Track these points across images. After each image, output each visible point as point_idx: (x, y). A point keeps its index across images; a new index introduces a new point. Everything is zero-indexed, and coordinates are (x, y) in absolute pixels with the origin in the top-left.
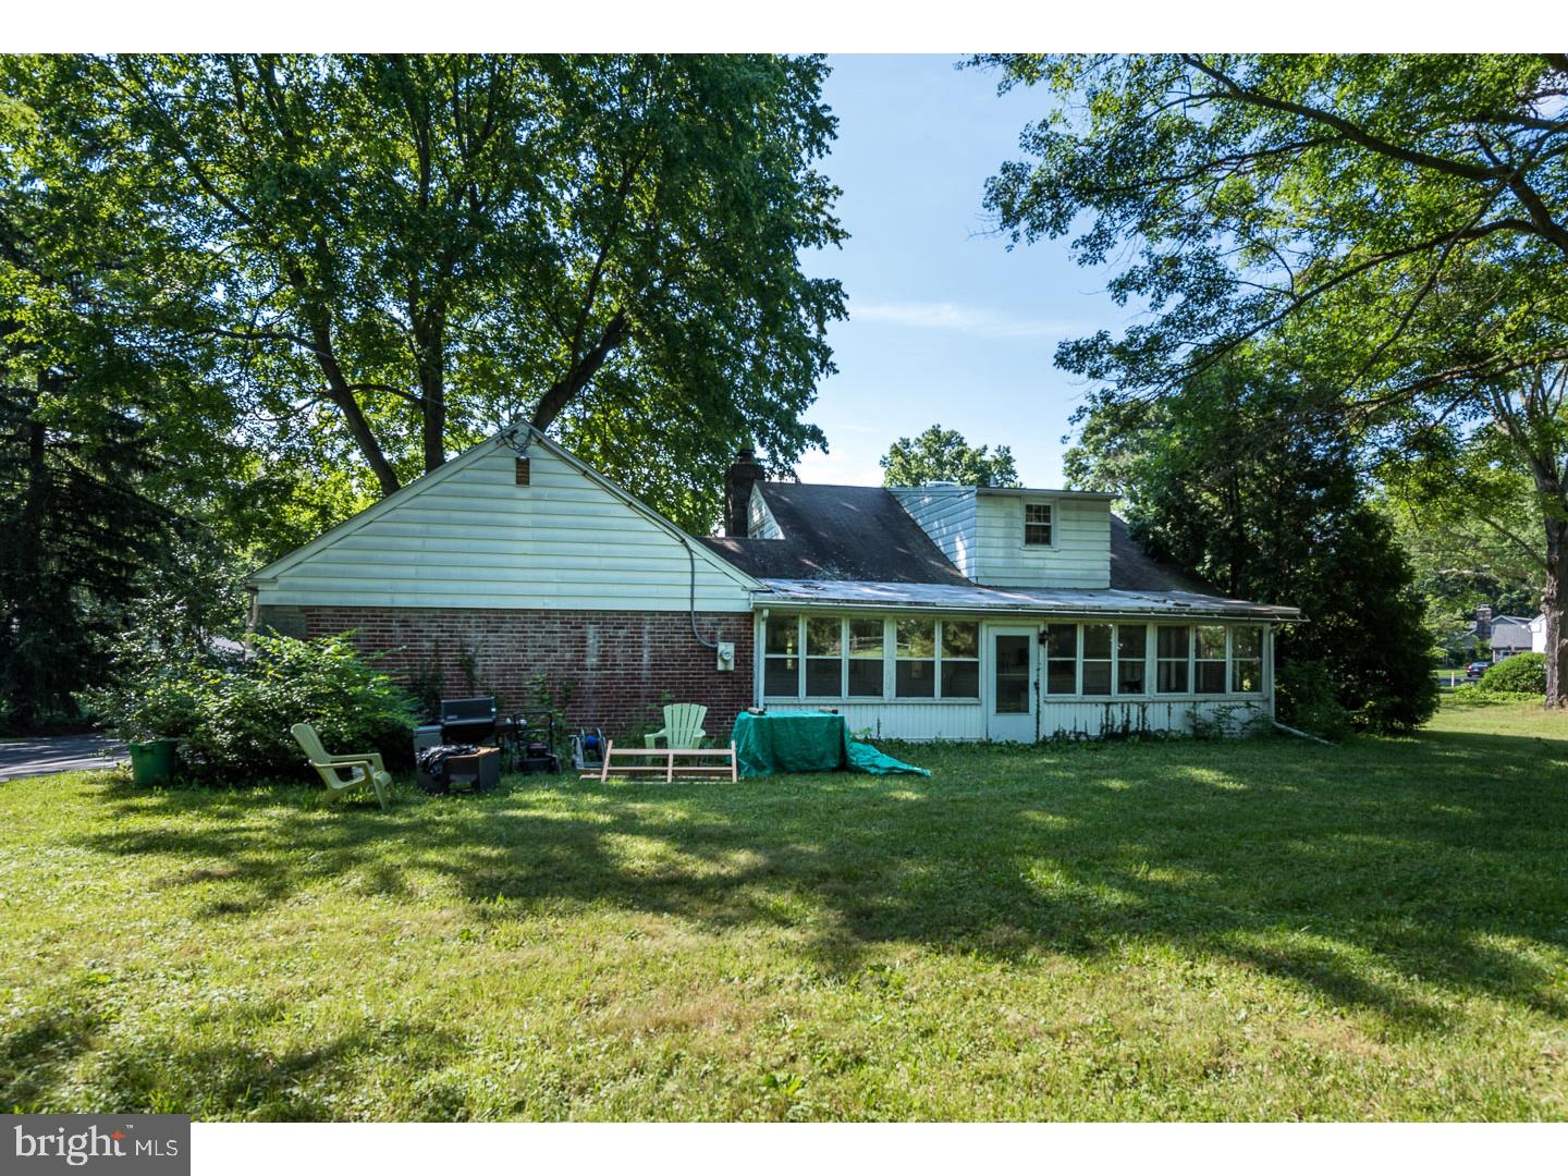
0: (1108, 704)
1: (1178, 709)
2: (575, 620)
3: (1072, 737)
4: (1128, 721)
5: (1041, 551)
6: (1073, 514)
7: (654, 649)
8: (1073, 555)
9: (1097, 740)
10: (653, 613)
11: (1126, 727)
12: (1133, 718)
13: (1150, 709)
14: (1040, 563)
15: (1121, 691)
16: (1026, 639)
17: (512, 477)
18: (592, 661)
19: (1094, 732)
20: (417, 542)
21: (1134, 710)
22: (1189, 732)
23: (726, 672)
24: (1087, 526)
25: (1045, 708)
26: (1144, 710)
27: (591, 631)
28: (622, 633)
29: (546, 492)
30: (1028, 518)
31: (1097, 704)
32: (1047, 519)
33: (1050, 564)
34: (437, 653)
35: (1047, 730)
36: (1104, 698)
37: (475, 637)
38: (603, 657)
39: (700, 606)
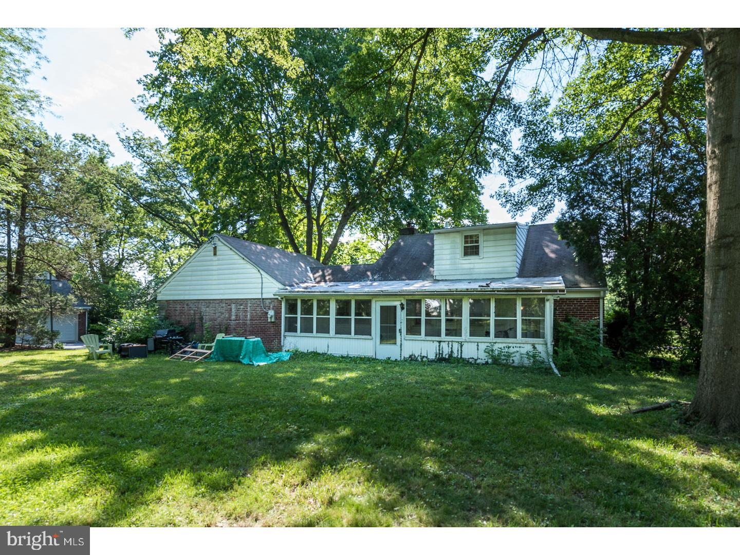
0: (440, 342)
1: (483, 347)
2: (229, 302)
3: (419, 359)
4: (452, 352)
5: (473, 259)
6: (492, 237)
7: (251, 313)
8: (492, 260)
9: (432, 361)
10: (251, 299)
11: (451, 355)
12: (455, 351)
13: (465, 346)
14: (472, 266)
15: (447, 335)
16: (395, 307)
17: (212, 253)
18: (233, 317)
19: (432, 356)
20: (189, 278)
21: (456, 346)
22: (490, 361)
23: (272, 322)
24: (501, 243)
25: (404, 342)
26: (461, 346)
27: (233, 306)
28: (242, 307)
29: (221, 257)
30: (466, 242)
31: (433, 341)
32: (477, 242)
33: (477, 266)
34: (195, 314)
35: (406, 354)
36: (438, 339)
37: (203, 309)
38: (236, 316)
39: (264, 297)
